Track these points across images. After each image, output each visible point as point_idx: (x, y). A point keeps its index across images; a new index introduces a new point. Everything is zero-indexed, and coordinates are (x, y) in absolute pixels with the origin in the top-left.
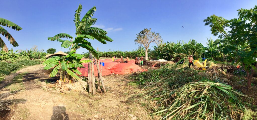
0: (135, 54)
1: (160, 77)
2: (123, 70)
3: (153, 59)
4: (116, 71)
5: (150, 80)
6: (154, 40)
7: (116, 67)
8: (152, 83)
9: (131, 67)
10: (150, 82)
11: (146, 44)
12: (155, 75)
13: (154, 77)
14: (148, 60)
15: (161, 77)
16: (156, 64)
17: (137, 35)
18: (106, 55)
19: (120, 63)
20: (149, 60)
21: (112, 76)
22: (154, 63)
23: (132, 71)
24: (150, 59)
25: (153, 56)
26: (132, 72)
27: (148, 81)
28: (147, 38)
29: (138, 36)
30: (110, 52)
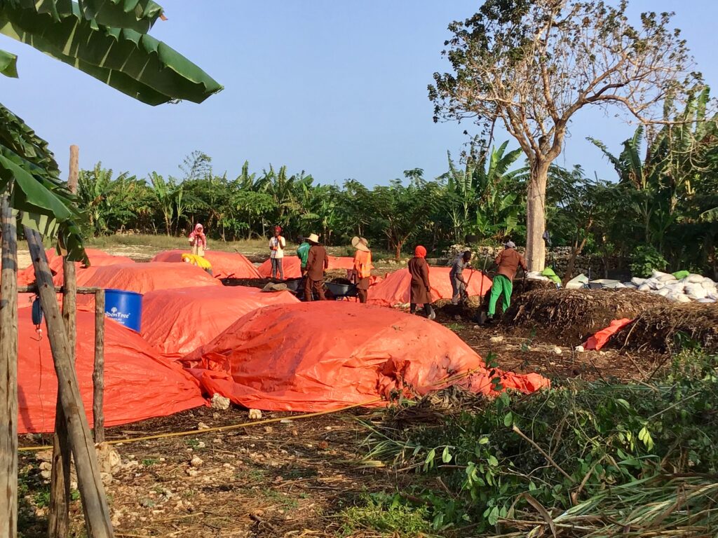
0: (435, 210)
1: (661, 465)
2: (314, 372)
3: (598, 270)
4: (249, 381)
5: (565, 494)
6: (614, 79)
7: (250, 336)
8: (583, 523)
9: (389, 346)
10: (563, 507)
11: (536, 118)
12: (617, 443)
13: (606, 465)
14: (550, 272)
15: (668, 468)
16: (625, 327)
17: (451, 35)
18: (168, 216)
19: (287, 298)
20: (557, 280)
21: (203, 427)
22: (601, 309)
23: (390, 384)
24: (565, 270)
25: (598, 239)
26: (395, 396)
27: (546, 501)
28: (549, 65)
29: (461, 41)
30: (207, 185)
